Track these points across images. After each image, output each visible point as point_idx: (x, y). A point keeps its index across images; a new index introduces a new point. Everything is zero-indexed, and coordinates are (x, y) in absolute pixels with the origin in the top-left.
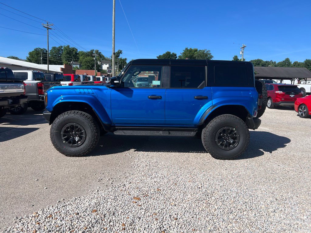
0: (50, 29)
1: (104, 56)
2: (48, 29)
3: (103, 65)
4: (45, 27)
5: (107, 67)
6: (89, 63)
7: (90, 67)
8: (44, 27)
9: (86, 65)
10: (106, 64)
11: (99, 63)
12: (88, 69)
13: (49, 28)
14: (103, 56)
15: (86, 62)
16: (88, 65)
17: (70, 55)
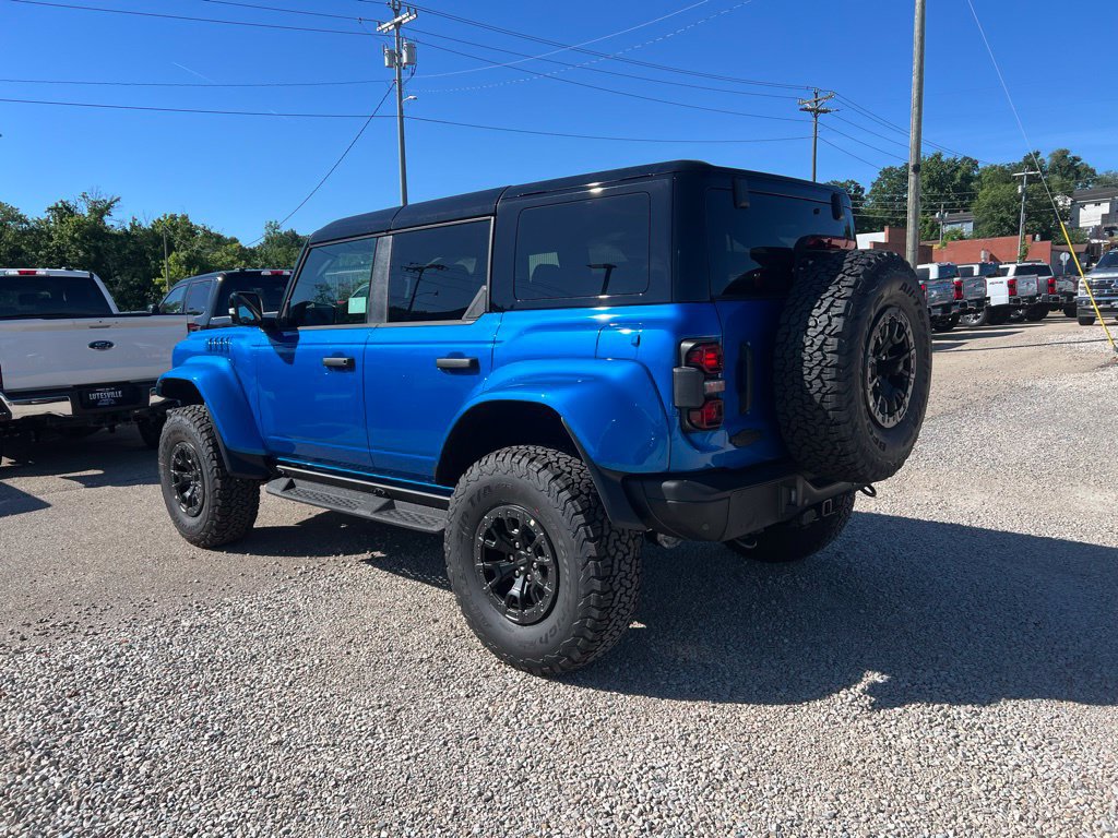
0: (825, 112)
1: (1093, 171)
2: (816, 112)
3: (1083, 207)
4: (806, 109)
5: (1103, 215)
6: (1008, 210)
7: (1010, 226)
8: (802, 110)
9: (993, 219)
10: (1098, 204)
11: (1061, 203)
12: (1002, 235)
13: (818, 111)
14: (1087, 169)
15: (995, 206)
16: (1002, 219)
17: (942, 190)
